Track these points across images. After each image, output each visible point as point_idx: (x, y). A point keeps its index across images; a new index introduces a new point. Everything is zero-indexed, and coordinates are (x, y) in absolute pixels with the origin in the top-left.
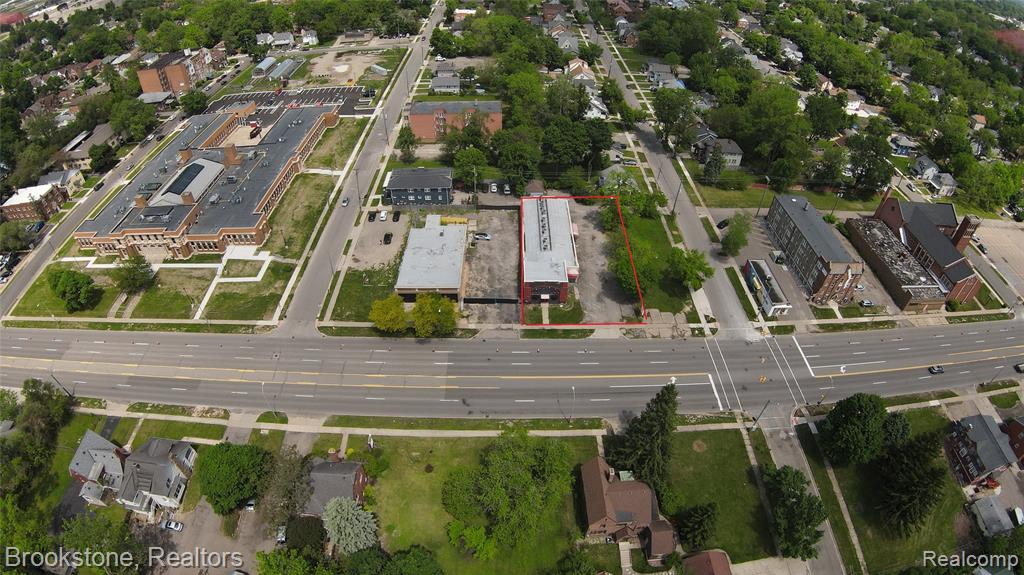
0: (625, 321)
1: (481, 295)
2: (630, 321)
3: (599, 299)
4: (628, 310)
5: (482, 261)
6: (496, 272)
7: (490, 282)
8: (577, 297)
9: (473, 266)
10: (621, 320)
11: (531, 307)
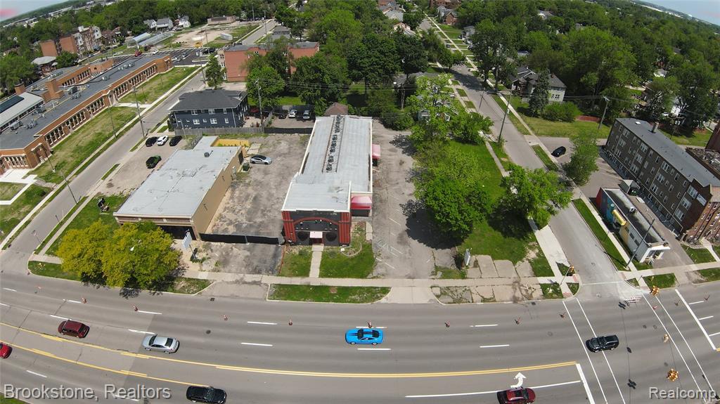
0: (439, 274)
1: (232, 231)
2: (447, 274)
3: (401, 241)
4: (444, 257)
5: (250, 188)
6: (264, 201)
7: (250, 214)
8: (369, 237)
9: (237, 192)
10: (434, 273)
11: (296, 250)
